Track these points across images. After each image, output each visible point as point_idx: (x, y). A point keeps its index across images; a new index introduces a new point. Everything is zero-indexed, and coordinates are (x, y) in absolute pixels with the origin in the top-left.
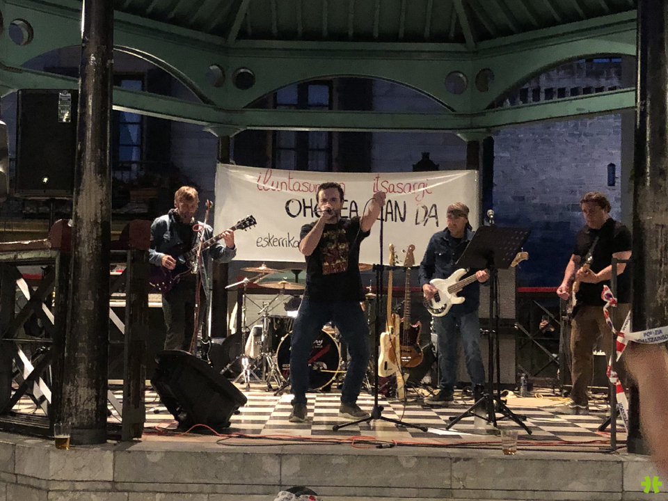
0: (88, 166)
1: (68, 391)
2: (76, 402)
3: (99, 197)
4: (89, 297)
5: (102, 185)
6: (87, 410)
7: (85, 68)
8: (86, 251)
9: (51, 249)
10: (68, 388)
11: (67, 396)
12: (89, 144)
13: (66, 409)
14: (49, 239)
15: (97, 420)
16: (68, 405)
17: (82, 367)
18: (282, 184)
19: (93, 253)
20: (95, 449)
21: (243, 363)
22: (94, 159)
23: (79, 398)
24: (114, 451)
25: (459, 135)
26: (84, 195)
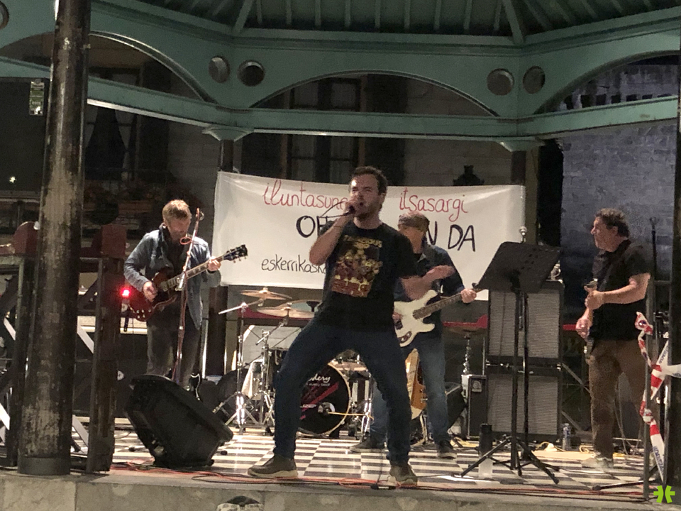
0: (58, 163)
1: (28, 415)
2: (36, 426)
3: (70, 197)
4: (55, 310)
5: (73, 184)
6: (48, 436)
7: (57, 52)
8: (53, 257)
9: (15, 255)
10: (28, 411)
11: (26, 420)
12: (59, 138)
13: (25, 436)
14: (13, 245)
15: (58, 448)
16: (28, 430)
17: (44, 388)
18: (292, 197)
19: (60, 260)
20: (55, 480)
21: (238, 403)
22: (64, 155)
23: (39, 421)
24: (77, 483)
25: (502, 143)
26: (52, 195)
